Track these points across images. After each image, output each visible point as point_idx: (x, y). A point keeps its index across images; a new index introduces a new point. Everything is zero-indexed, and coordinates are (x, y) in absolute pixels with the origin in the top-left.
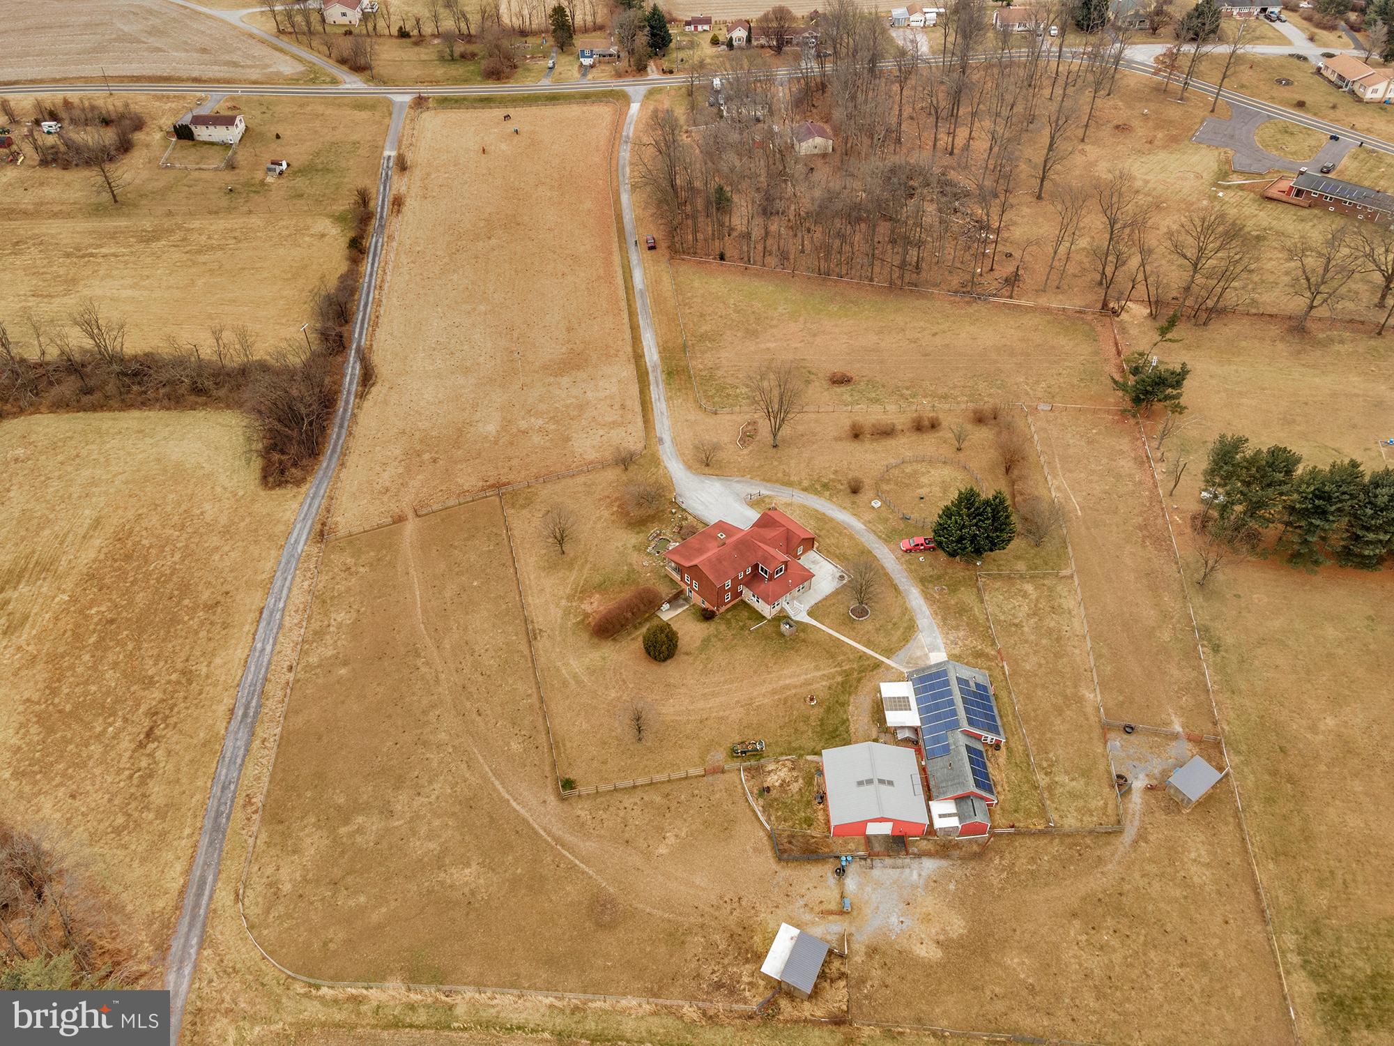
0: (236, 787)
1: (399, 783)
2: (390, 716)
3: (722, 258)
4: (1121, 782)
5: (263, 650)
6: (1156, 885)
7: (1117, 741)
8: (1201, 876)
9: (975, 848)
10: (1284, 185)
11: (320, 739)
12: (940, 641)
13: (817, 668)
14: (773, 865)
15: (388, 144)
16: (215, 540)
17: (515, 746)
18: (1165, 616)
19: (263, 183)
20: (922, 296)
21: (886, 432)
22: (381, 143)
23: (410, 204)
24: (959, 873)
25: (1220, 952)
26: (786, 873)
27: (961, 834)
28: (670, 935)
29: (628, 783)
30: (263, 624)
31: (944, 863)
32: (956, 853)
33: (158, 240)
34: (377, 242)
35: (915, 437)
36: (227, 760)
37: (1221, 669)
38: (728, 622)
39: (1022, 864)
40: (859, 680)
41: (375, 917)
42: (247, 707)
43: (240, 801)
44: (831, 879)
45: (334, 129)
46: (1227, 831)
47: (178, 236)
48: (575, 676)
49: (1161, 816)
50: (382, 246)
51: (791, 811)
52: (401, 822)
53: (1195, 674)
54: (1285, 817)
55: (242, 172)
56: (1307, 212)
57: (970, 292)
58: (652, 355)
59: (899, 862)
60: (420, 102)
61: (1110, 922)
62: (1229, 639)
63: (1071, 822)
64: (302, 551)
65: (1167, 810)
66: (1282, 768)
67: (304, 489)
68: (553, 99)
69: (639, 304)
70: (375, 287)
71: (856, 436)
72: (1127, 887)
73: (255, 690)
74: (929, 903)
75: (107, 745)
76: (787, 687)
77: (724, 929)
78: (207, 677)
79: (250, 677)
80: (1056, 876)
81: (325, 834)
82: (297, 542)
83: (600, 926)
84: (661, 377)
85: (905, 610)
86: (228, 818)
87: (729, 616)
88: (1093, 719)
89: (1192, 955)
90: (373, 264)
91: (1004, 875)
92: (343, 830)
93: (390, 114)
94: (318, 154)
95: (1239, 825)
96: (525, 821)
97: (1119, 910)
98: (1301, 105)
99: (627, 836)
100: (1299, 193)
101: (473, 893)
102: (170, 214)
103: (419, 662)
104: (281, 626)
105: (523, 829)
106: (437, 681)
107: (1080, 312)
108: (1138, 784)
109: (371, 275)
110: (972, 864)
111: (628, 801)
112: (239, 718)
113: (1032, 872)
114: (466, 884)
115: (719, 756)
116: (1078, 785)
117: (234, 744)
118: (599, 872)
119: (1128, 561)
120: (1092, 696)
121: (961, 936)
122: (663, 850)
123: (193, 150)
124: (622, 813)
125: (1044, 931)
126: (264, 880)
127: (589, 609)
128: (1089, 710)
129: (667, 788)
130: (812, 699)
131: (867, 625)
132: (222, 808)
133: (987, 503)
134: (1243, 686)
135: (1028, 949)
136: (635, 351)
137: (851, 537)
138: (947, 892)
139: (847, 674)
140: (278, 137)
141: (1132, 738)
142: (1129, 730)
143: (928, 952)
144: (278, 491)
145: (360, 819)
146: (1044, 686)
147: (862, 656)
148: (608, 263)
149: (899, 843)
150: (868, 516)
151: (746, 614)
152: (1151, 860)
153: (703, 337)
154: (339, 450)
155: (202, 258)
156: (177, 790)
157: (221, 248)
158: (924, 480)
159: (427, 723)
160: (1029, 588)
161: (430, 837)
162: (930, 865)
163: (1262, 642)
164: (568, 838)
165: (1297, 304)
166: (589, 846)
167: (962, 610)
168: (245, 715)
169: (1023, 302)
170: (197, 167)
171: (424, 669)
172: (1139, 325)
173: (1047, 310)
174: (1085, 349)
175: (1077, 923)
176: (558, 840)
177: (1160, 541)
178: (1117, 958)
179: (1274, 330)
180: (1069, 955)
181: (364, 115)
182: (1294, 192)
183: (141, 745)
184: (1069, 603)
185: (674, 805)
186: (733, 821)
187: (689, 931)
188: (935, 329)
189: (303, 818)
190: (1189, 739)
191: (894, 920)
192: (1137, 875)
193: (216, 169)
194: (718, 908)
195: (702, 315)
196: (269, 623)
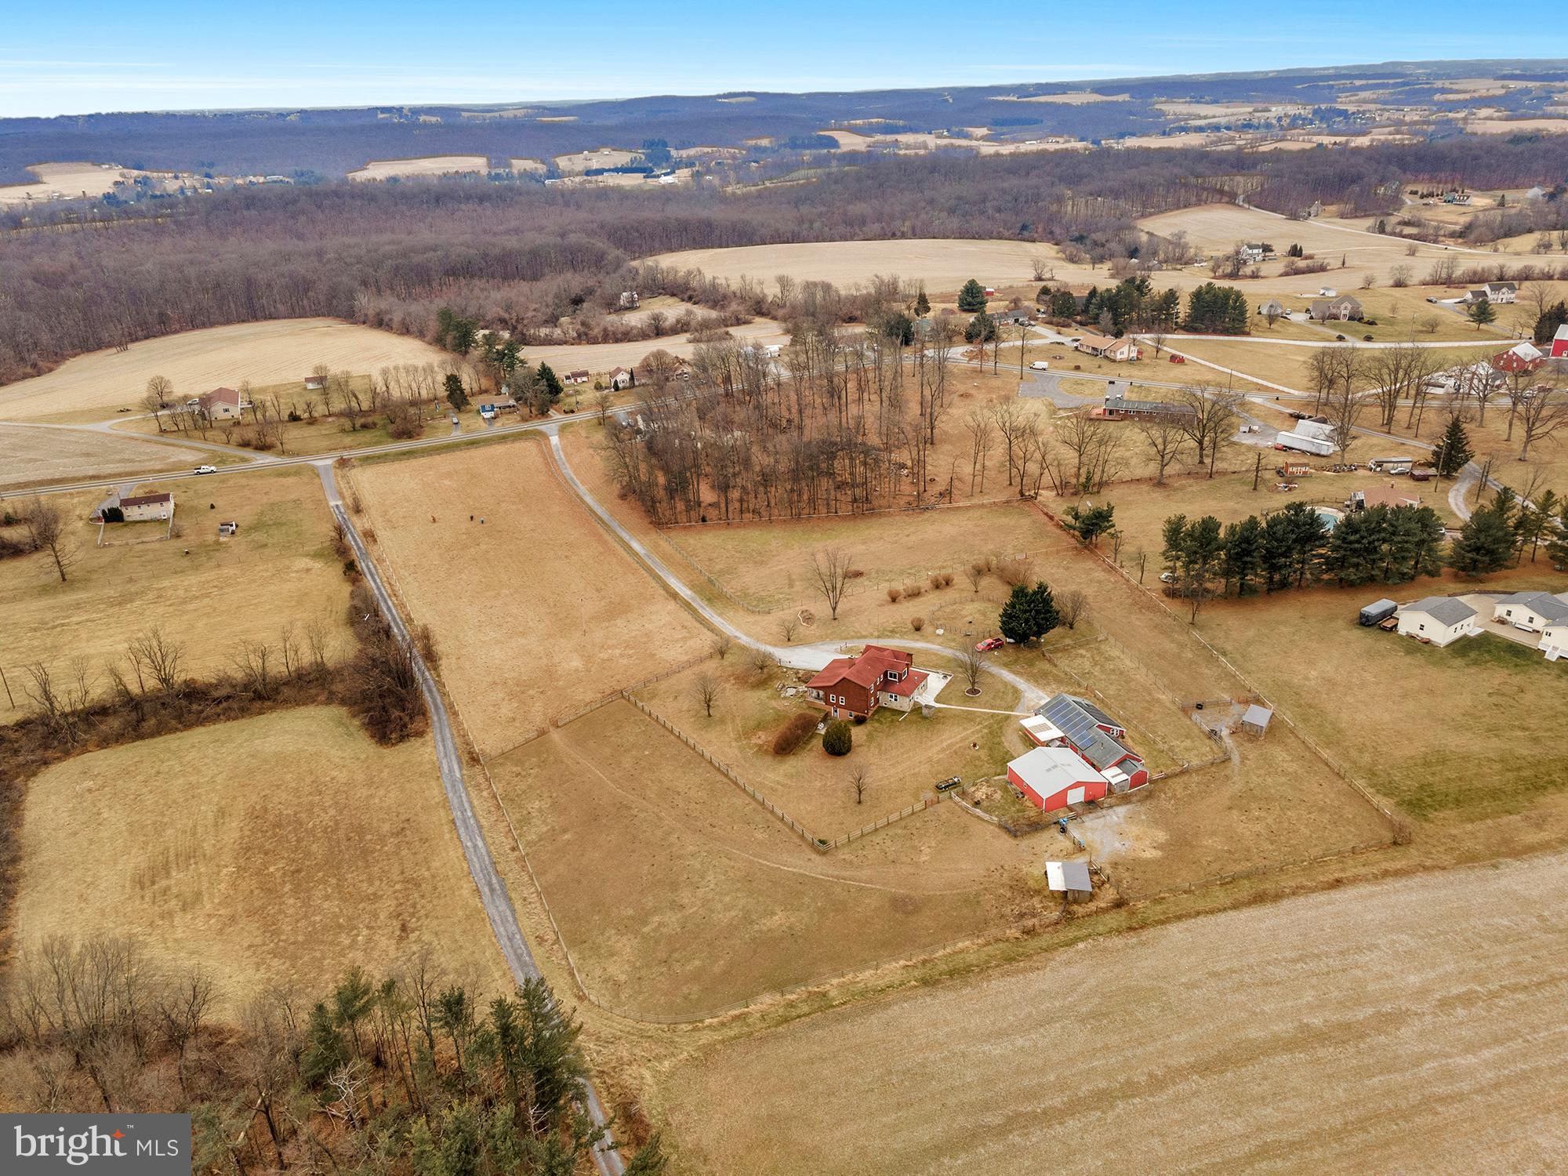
0: (521, 935)
1: (674, 886)
2: (633, 851)
3: (704, 520)
4: (1213, 734)
5: (475, 846)
6: (1269, 780)
7: (1196, 716)
8: (1293, 767)
9: (1145, 793)
10: (1100, 411)
11: (579, 882)
12: (1041, 693)
13: (965, 729)
14: (1013, 842)
15: (329, 498)
16: (365, 792)
17: (759, 835)
18: (1182, 646)
19: (218, 543)
20: (880, 515)
21: (915, 594)
22: (322, 497)
23: (382, 534)
24: (1143, 809)
25: (1327, 800)
26: (1025, 843)
27: (1132, 787)
28: (965, 901)
29: (870, 827)
30: (462, 831)
31: (1129, 807)
32: (1134, 799)
33: (131, 601)
34: (367, 566)
35: (937, 592)
36: (499, 922)
37: (1234, 662)
38: (878, 721)
39: (1180, 793)
40: (1001, 728)
41: (717, 969)
42: (490, 885)
43: (532, 942)
44: (1060, 837)
45: (266, 493)
46: (1291, 740)
47: (151, 596)
48: (778, 783)
49: (1248, 745)
50: (375, 567)
51: (1004, 809)
52: (695, 909)
53: (1220, 669)
54: (1319, 726)
55: (190, 538)
56: (1122, 423)
57: (918, 506)
58: (685, 592)
59: (1100, 814)
60: (343, 463)
61: (1253, 805)
62: (1229, 647)
63: (1195, 762)
64: (462, 775)
65: (1250, 740)
66: (1302, 702)
67: (428, 737)
68: (473, 444)
69: (649, 562)
70: (389, 596)
71: (894, 600)
72: (1252, 786)
73: (488, 873)
74: (1135, 830)
75: (365, 950)
76: (952, 744)
77: (1003, 885)
78: (433, 876)
79: (477, 866)
80: (1206, 792)
81: (632, 937)
82: (451, 770)
83: (908, 913)
84: (704, 604)
85: (1005, 684)
86: (530, 955)
87: (876, 717)
88: (1174, 708)
89: (1312, 807)
90: (375, 581)
91: (1173, 802)
92: (646, 930)
93: (318, 476)
94: (262, 513)
95: (1297, 736)
96: (802, 875)
97: (1255, 798)
98: (1077, 368)
99: (890, 858)
100: (1111, 412)
101: (790, 928)
102: (131, 580)
103: (635, 812)
104: (480, 827)
105: (802, 880)
106: (660, 819)
107: (1007, 502)
108: (1225, 733)
109: (378, 588)
110: (1148, 802)
111: (877, 839)
112: (488, 893)
113: (1189, 795)
114: (781, 925)
115: (930, 795)
116: (1188, 743)
117: (496, 909)
118: (884, 884)
119: (1138, 623)
120: (1165, 697)
121: (1167, 840)
122: (924, 858)
123: (125, 529)
124: (878, 847)
125: (1217, 821)
126: (598, 980)
127: (760, 742)
128: (1168, 704)
129: (903, 823)
130: (975, 745)
131: (983, 696)
132: (519, 951)
133: (1035, 593)
134: (1254, 668)
135: (1214, 833)
136: (667, 592)
137: (936, 655)
138: (1143, 820)
139: (990, 727)
140: (212, 507)
141: (1204, 711)
142: (1199, 707)
143: (1150, 854)
144: (402, 746)
145: (657, 919)
146: (1129, 700)
147: (993, 715)
148: (604, 543)
149: (1091, 803)
150: (941, 640)
151: (888, 714)
152: (1257, 768)
153: (721, 573)
154: (441, 706)
155: (191, 607)
156: (465, 953)
157: (208, 595)
158: (964, 612)
159: (671, 845)
160: (1082, 652)
161: (727, 908)
162: (1122, 810)
163: (1249, 644)
164: (846, 874)
165: (1152, 469)
166: (865, 873)
167: (1045, 675)
168: (492, 890)
169: (961, 504)
170: (139, 540)
171: (642, 815)
172: (1054, 501)
173: (983, 506)
174: (1025, 522)
175: (1235, 812)
176: (838, 877)
177: (1152, 607)
178: (1270, 821)
179: (1144, 487)
180: (1240, 828)
181: (291, 480)
182: (1107, 413)
183: (401, 939)
184: (1115, 653)
185: (915, 831)
186: (966, 826)
187: (978, 895)
188: (906, 532)
189: (602, 934)
190: (1239, 703)
191: (1117, 845)
192: (1254, 778)
193: (161, 540)
194: (990, 876)
195: (710, 560)
196: (467, 828)
